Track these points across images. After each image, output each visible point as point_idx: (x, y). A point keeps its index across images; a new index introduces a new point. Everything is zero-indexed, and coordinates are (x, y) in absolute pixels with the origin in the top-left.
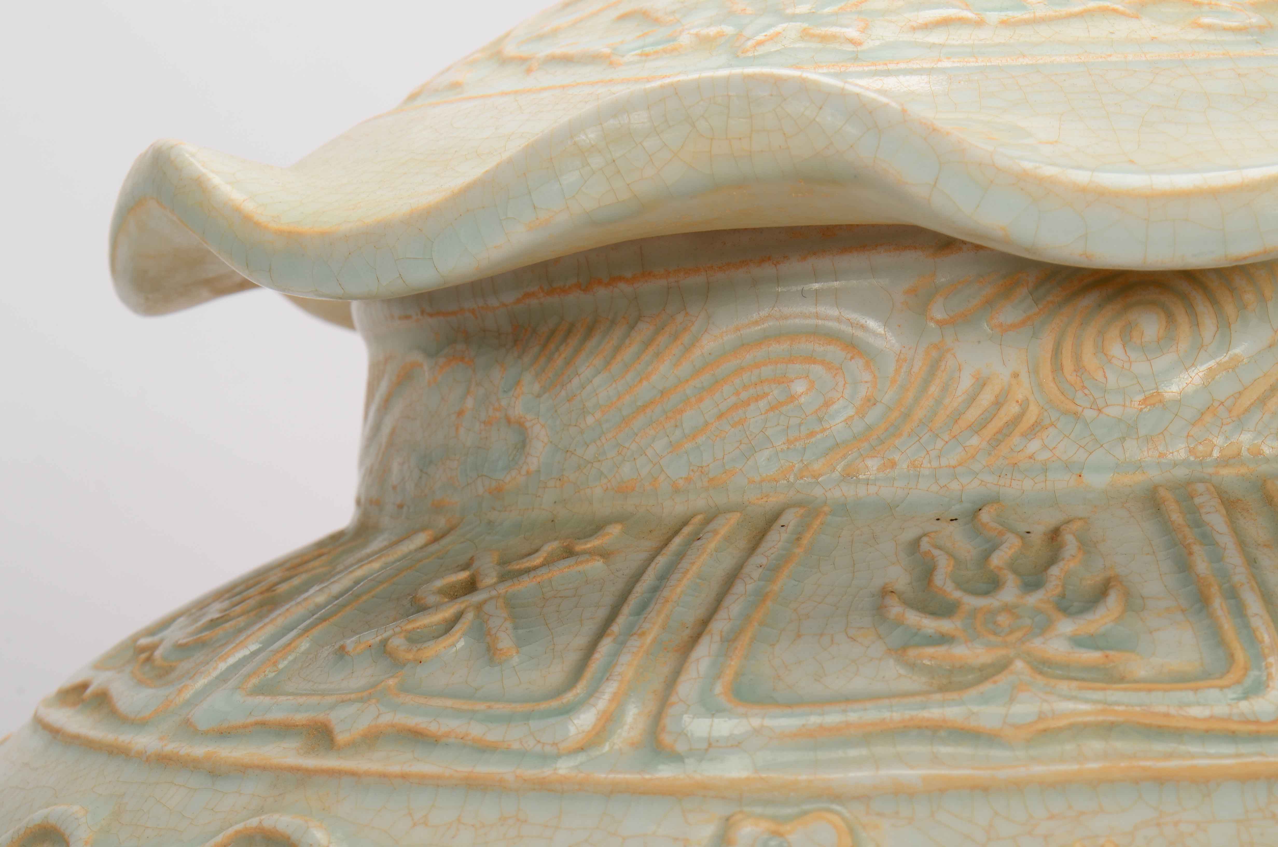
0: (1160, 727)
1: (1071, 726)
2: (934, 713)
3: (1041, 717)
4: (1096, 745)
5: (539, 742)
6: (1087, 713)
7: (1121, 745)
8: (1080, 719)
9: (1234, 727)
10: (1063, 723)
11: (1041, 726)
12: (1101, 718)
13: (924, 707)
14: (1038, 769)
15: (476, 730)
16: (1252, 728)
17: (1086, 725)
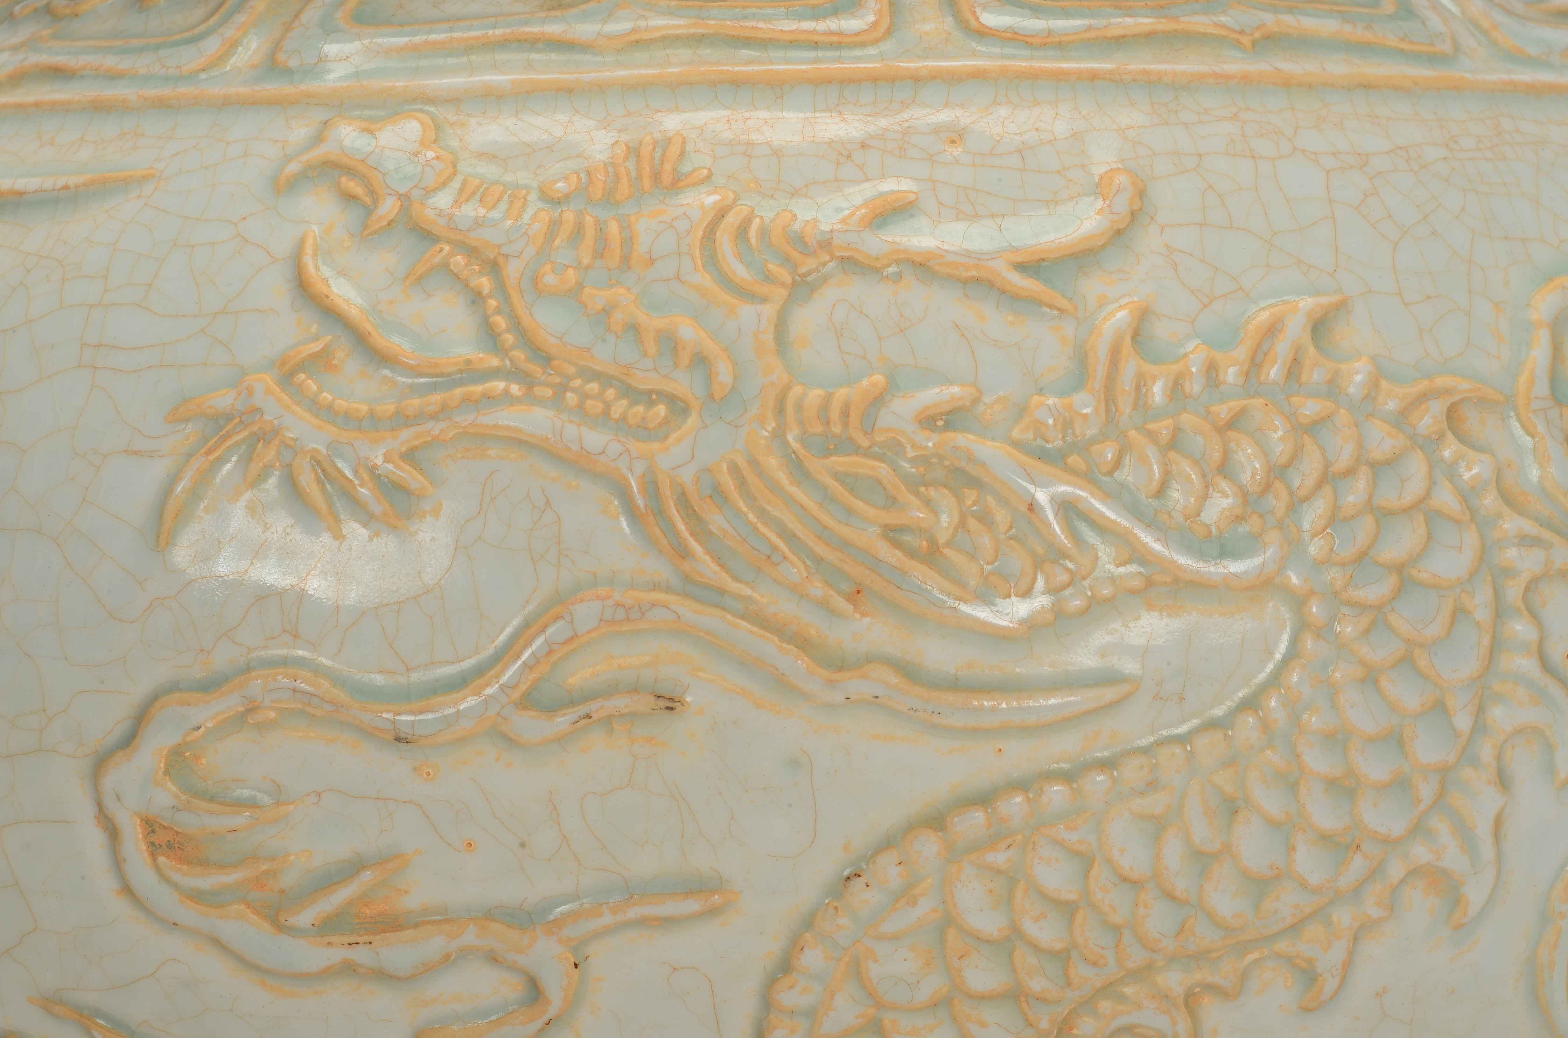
0: (747, 38)
1: (663, 38)
2: (535, 29)
3: (634, 30)
4: (684, 53)
5: (164, 66)
6: (679, 27)
7: (706, 52)
8: (671, 32)
9: (816, 38)
10: (656, 35)
11: (633, 37)
12: (692, 31)
13: (526, 23)
14: (621, 73)
15: (110, 61)
16: (835, 39)
17: (678, 37)
